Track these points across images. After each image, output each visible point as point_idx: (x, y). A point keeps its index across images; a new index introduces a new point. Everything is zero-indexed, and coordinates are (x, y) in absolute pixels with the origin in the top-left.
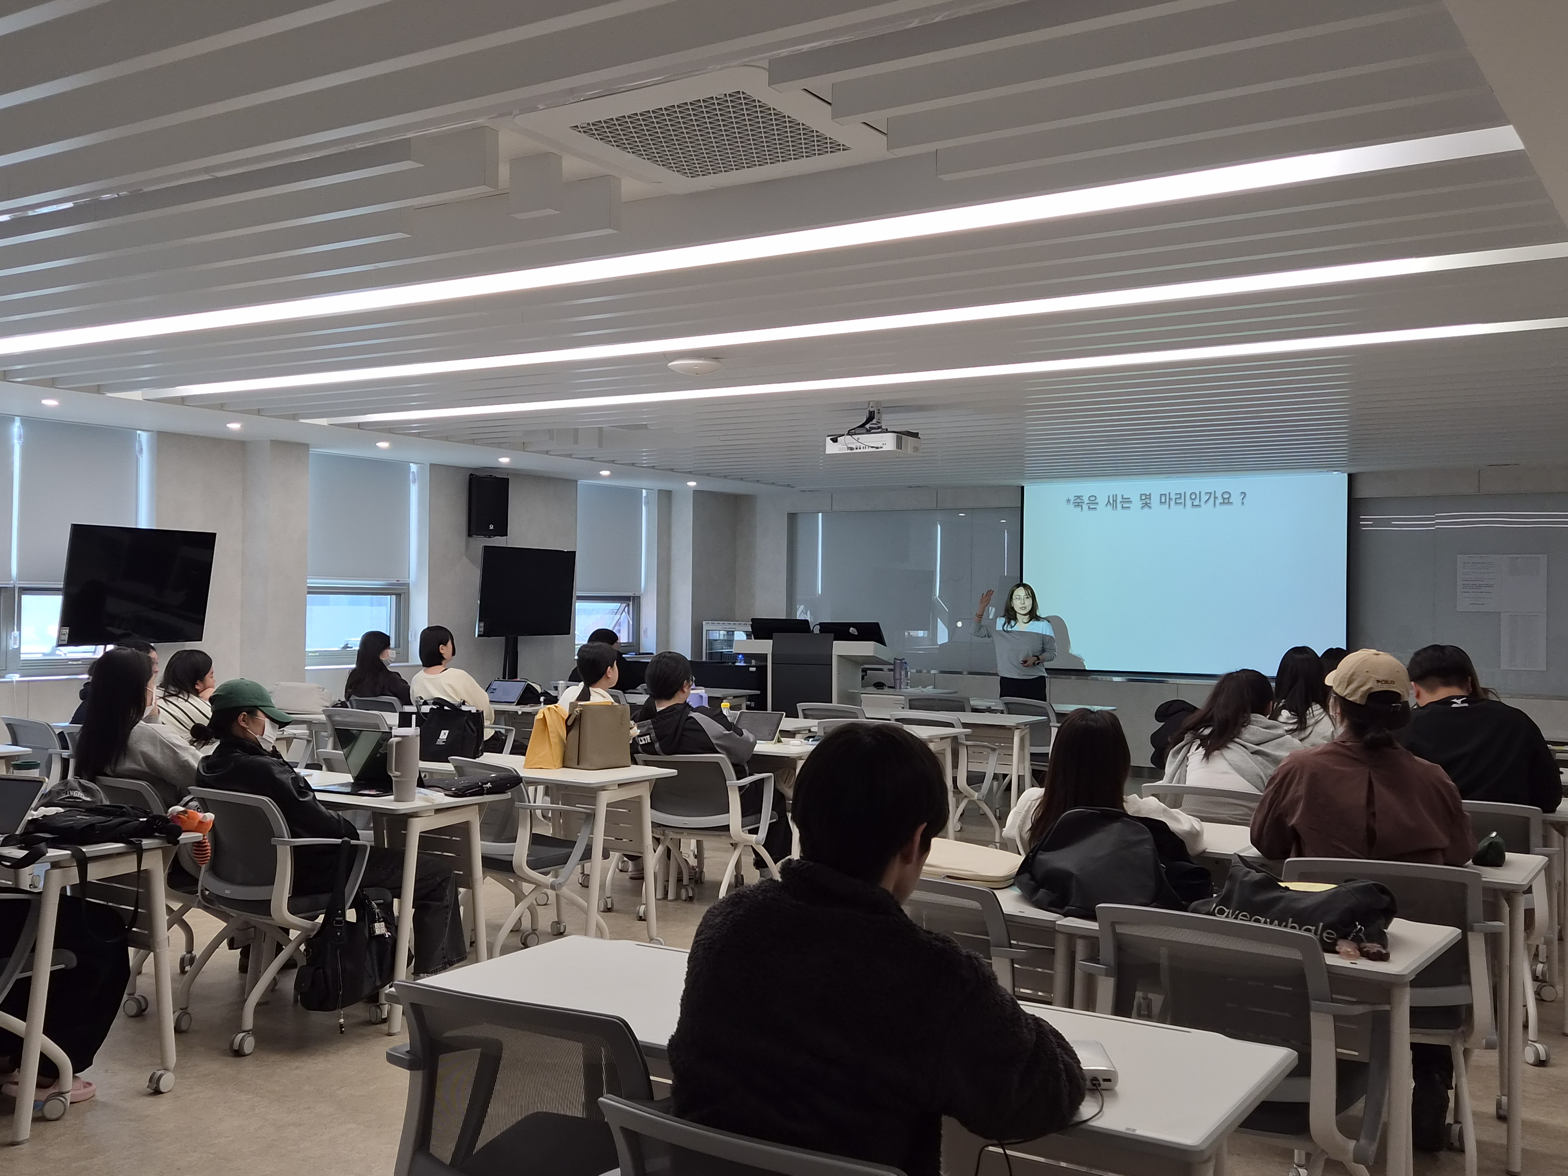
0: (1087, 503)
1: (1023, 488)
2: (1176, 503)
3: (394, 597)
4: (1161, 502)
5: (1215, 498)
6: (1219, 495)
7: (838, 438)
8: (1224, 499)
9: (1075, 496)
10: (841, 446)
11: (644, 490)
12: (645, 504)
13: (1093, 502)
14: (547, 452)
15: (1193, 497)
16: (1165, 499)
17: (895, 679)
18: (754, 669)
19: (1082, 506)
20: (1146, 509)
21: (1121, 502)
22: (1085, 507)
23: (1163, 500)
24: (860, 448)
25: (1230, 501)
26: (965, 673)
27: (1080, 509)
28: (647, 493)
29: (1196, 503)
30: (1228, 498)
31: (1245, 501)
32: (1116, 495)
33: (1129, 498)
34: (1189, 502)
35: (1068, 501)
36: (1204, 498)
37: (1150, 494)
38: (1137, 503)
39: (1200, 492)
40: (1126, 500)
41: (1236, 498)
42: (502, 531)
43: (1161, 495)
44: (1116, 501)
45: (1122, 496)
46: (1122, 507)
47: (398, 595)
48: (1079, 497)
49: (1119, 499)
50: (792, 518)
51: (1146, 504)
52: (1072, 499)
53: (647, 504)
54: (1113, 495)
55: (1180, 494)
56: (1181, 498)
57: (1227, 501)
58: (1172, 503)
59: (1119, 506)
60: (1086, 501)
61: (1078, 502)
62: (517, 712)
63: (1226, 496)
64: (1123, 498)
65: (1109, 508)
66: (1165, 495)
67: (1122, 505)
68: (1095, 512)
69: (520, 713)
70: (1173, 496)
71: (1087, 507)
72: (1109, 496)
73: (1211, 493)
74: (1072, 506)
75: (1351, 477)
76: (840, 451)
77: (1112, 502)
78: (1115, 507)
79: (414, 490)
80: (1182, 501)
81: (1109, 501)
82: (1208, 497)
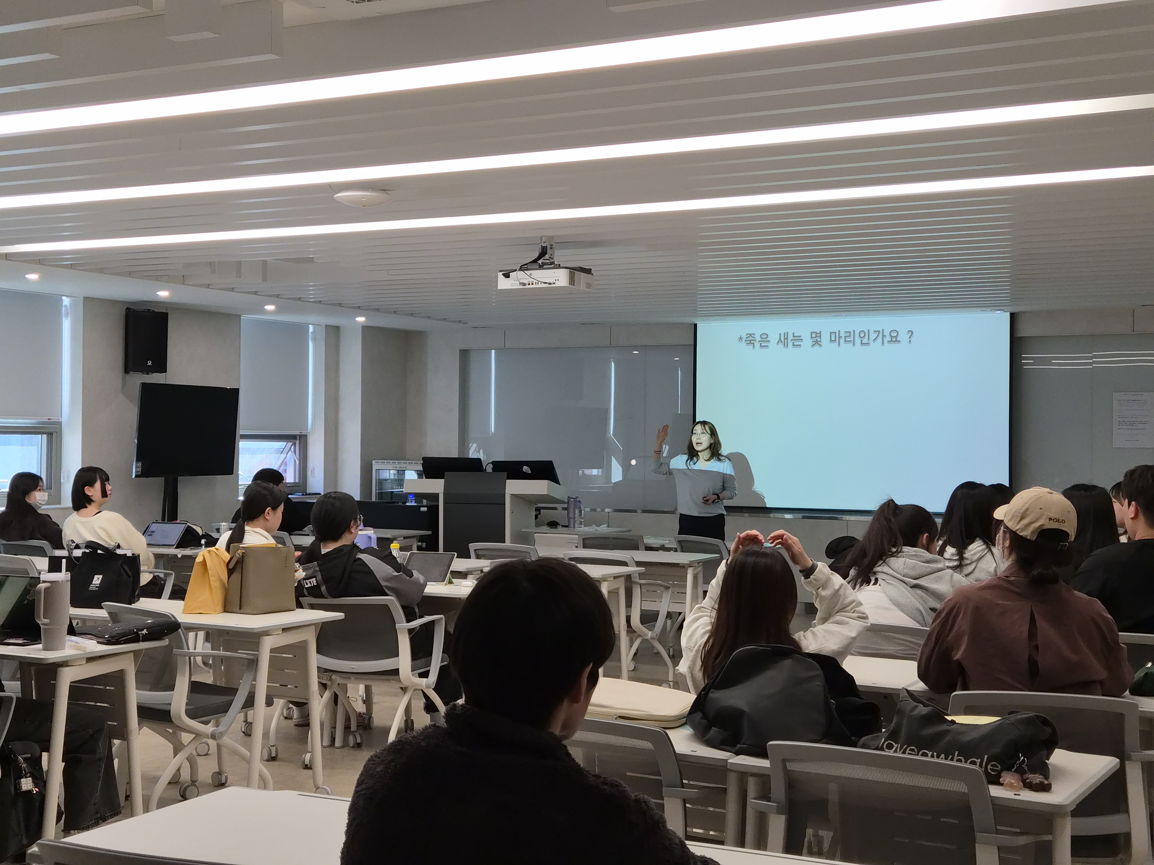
0: (759, 341)
1: (695, 326)
2: (845, 341)
3: (45, 436)
4: (831, 340)
5: (884, 336)
6: (887, 333)
7: (511, 274)
8: (892, 337)
9: (747, 334)
10: (513, 282)
11: (310, 326)
12: (312, 340)
13: (765, 339)
14: (208, 286)
15: (862, 335)
16: (835, 338)
17: (569, 518)
18: (425, 509)
19: (754, 343)
20: (817, 347)
21: (792, 340)
22: (757, 345)
23: (833, 339)
24: (533, 284)
25: (898, 340)
26: (639, 511)
27: (752, 346)
28: (314, 328)
29: (865, 341)
30: (896, 337)
31: (912, 339)
32: (787, 333)
33: (800, 336)
34: (858, 340)
35: (741, 339)
36: (873, 336)
37: (820, 332)
38: (807, 342)
39: (869, 330)
40: (797, 339)
41: (903, 337)
42: (161, 367)
43: (831, 333)
44: (787, 339)
45: (793, 333)
46: (794, 345)
47: (50, 435)
48: (751, 335)
49: (790, 337)
50: (464, 354)
51: (817, 342)
52: (744, 337)
53: (314, 339)
54: (785, 333)
55: (850, 332)
56: (850, 336)
57: (894, 339)
58: (842, 341)
59: (790, 344)
60: (758, 338)
61: (750, 339)
62: (177, 555)
63: (894, 334)
64: (794, 336)
65: (781, 345)
66: (835, 333)
67: (793, 343)
68: (767, 349)
69: (179, 556)
70: (843, 335)
71: (759, 345)
72: (780, 334)
73: (879, 331)
74: (744, 344)
75: (1012, 316)
76: (512, 286)
77: (783, 340)
78: (786, 345)
79: (67, 325)
80: (852, 339)
81: (780, 339)
82: (877, 334)
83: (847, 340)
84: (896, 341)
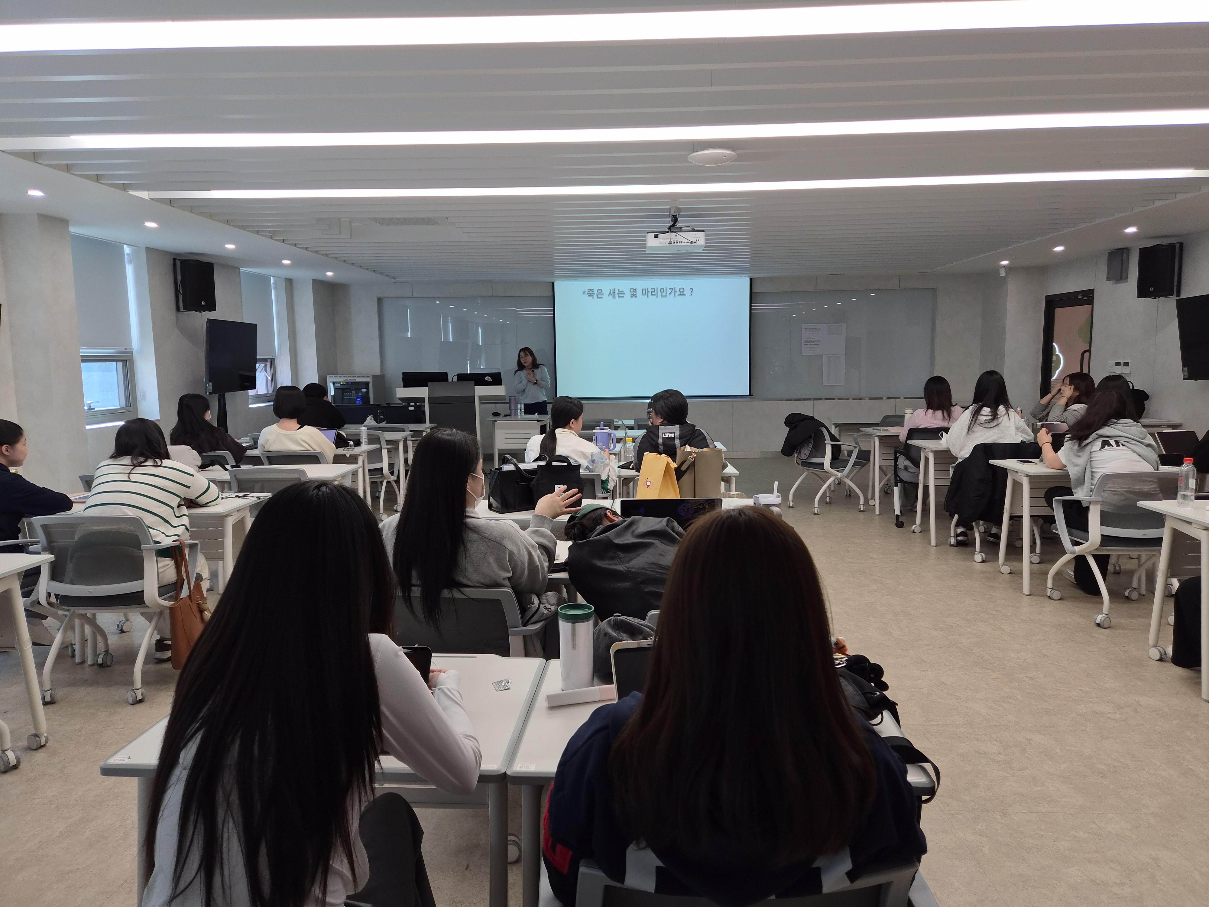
0: (596, 294)
1: (553, 283)
2: (652, 294)
3: (120, 364)
4: (643, 294)
5: (675, 291)
6: (677, 290)
7: (659, 235)
8: (680, 292)
9: (588, 289)
10: (661, 241)
11: (272, 277)
12: (274, 289)
13: (600, 293)
15: (662, 291)
16: (645, 292)
19: (593, 296)
20: (634, 298)
21: (618, 293)
22: (595, 296)
23: (644, 293)
24: (677, 243)
25: (684, 294)
27: (592, 297)
28: (275, 280)
29: (664, 294)
30: (683, 292)
31: (693, 293)
32: (615, 289)
33: (623, 291)
34: (659, 294)
35: (584, 292)
36: (669, 291)
37: (636, 288)
38: (628, 294)
39: (666, 288)
40: (621, 292)
41: (687, 292)
42: (212, 307)
43: (643, 289)
44: (615, 293)
45: (619, 289)
46: (619, 296)
47: (125, 362)
48: (591, 290)
49: (617, 292)
50: (380, 300)
51: (634, 295)
52: (587, 291)
53: (276, 288)
54: (613, 289)
55: (654, 289)
56: (654, 291)
57: (682, 294)
58: (650, 294)
59: (617, 296)
60: (596, 292)
61: (591, 293)
63: (682, 290)
64: (619, 291)
65: (611, 297)
66: (645, 289)
67: (619, 295)
70: (650, 290)
71: (596, 296)
72: (610, 290)
73: (672, 289)
74: (586, 295)
75: (751, 280)
76: (660, 244)
77: (612, 293)
78: (614, 297)
79: (129, 270)
80: (656, 293)
81: (610, 293)
82: (671, 291)
83: (653, 293)
84: (683, 294)
